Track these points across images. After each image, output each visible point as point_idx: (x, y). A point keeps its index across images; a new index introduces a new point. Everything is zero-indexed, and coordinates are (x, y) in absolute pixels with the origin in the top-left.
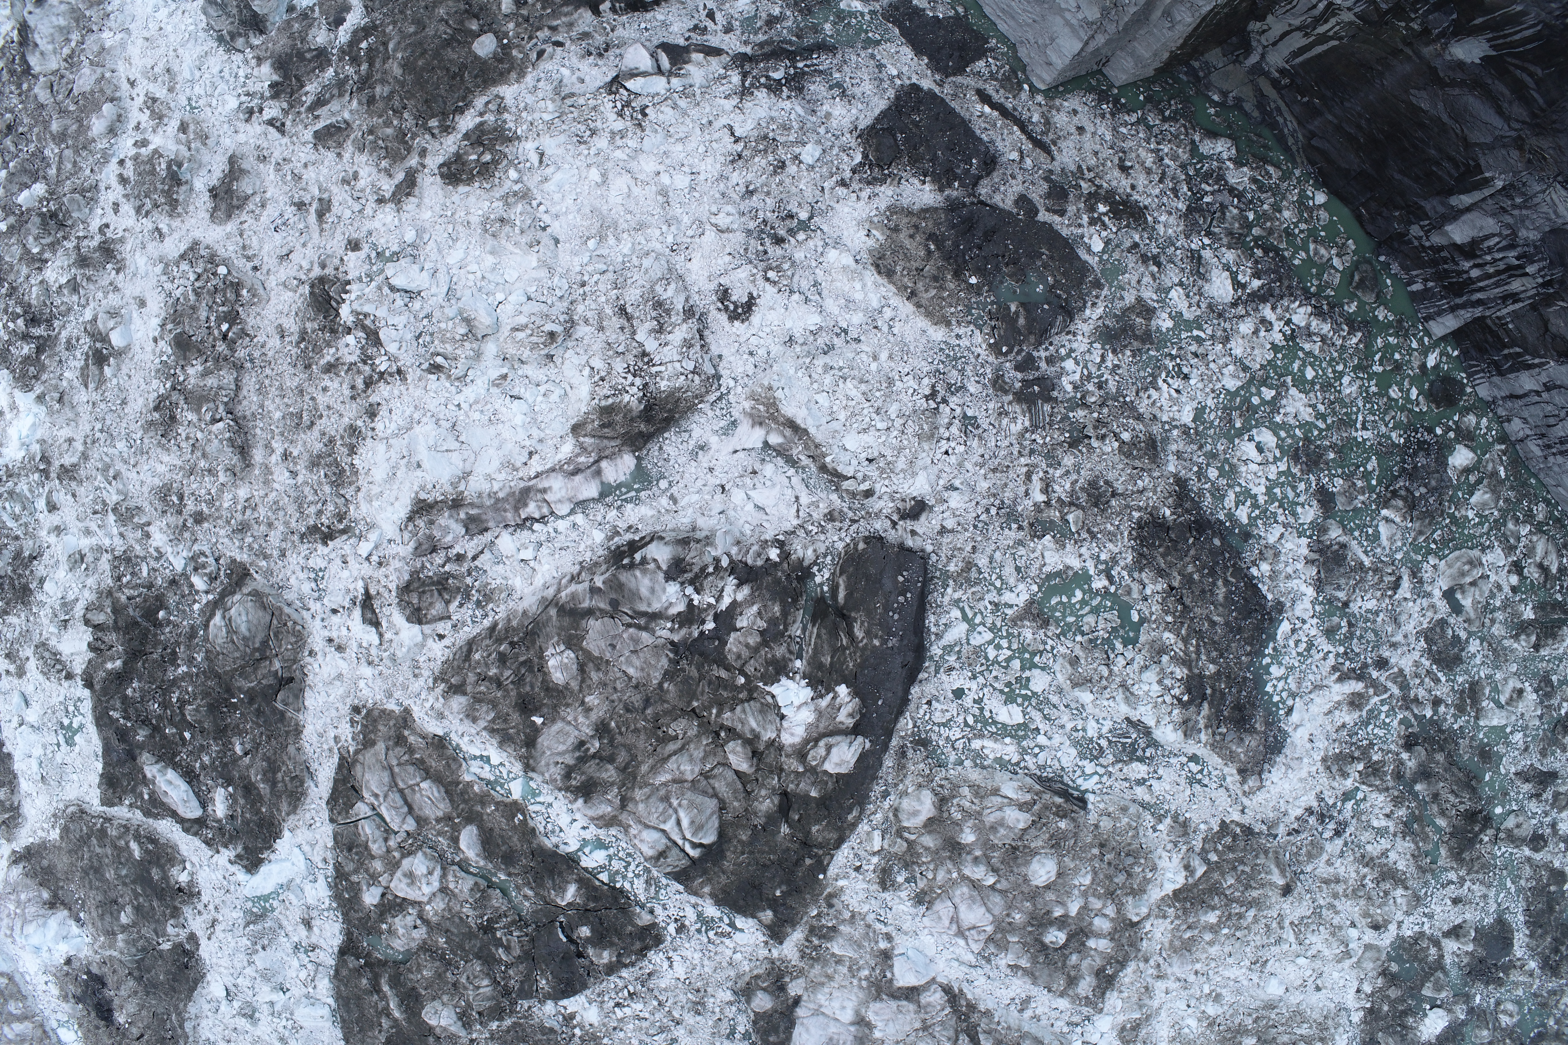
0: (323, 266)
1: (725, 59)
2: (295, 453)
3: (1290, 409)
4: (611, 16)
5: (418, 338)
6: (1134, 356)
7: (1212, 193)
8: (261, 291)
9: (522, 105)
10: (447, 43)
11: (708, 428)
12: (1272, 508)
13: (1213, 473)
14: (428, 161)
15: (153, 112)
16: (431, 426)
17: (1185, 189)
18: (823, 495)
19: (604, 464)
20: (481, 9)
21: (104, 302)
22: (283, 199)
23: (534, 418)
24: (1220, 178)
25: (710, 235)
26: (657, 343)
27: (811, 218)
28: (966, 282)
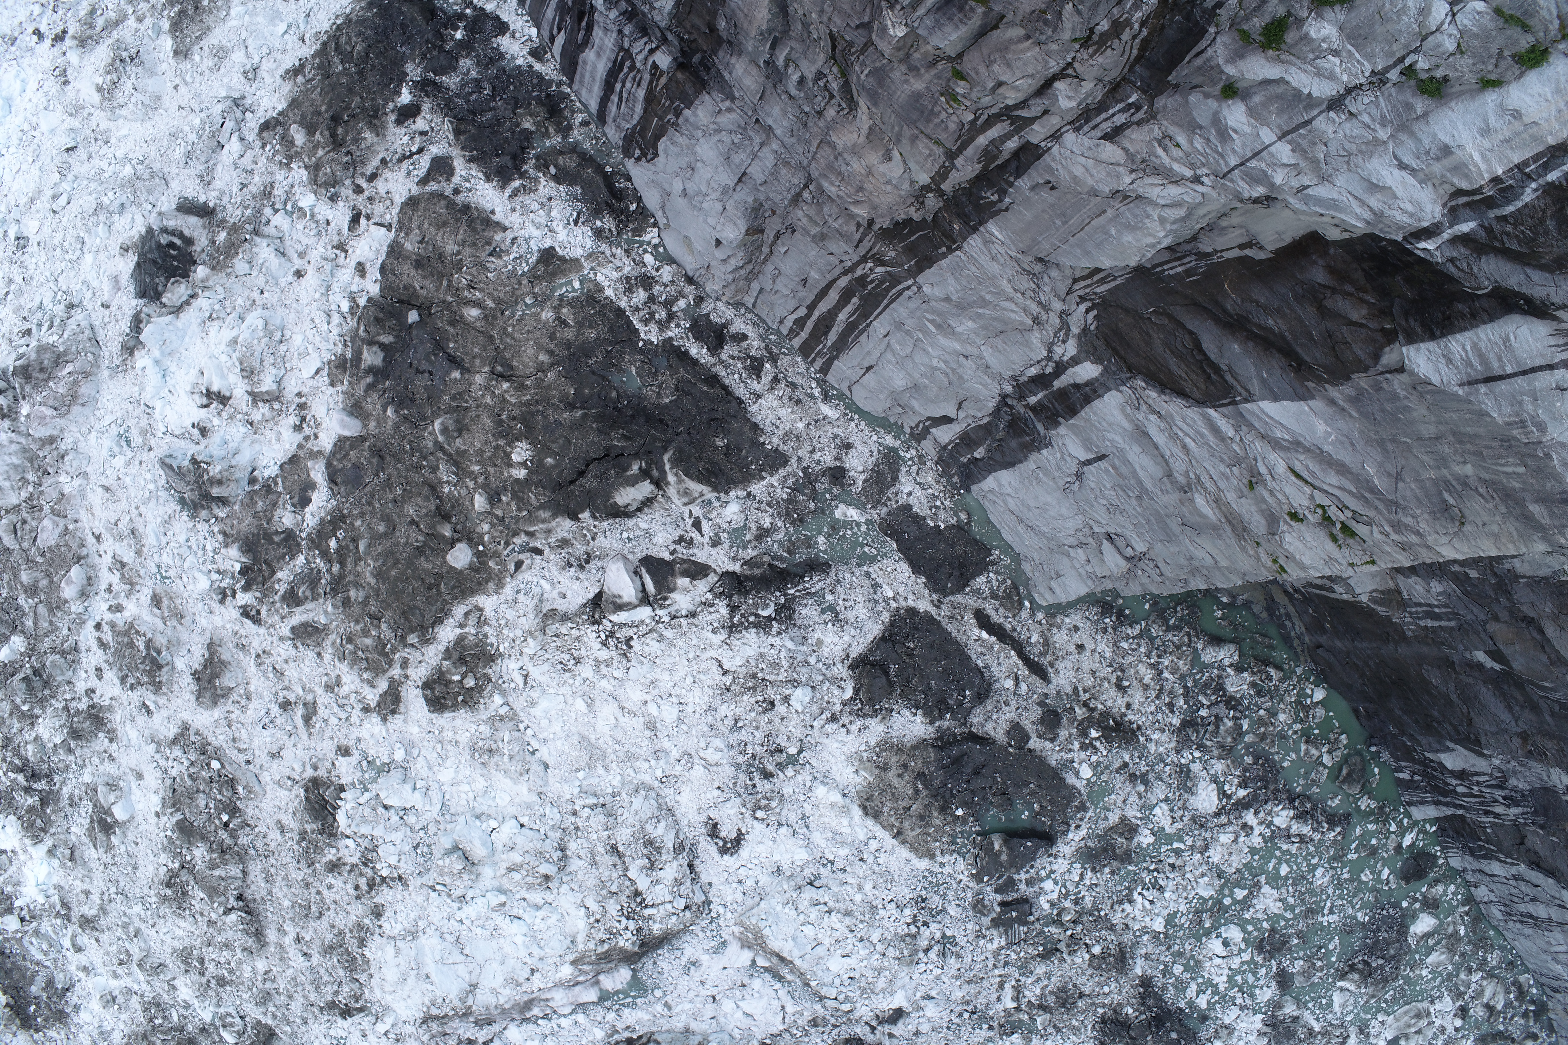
0: (316, 768)
1: (713, 578)
2: (308, 938)
3: (1260, 907)
4: (591, 521)
5: (416, 848)
6: (1112, 873)
7: (1209, 707)
8: (257, 788)
9: (503, 622)
10: (420, 551)
11: (699, 947)
12: (1231, 993)
13: (1178, 969)
14: (410, 672)
15: (123, 575)
16: (436, 940)
17: (1182, 702)
18: (808, 1005)
19: (602, 977)
20: (453, 507)
21: (101, 767)
22: (267, 696)
23: (533, 936)
24: (1220, 687)
25: (698, 771)
26: (649, 880)
27: (800, 752)
28: (953, 814)
